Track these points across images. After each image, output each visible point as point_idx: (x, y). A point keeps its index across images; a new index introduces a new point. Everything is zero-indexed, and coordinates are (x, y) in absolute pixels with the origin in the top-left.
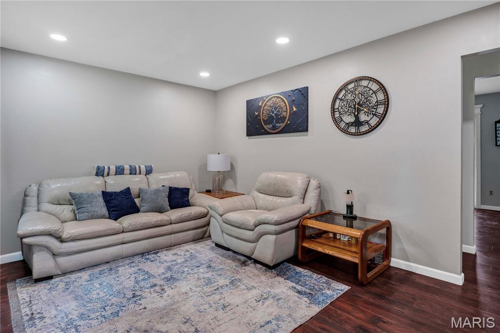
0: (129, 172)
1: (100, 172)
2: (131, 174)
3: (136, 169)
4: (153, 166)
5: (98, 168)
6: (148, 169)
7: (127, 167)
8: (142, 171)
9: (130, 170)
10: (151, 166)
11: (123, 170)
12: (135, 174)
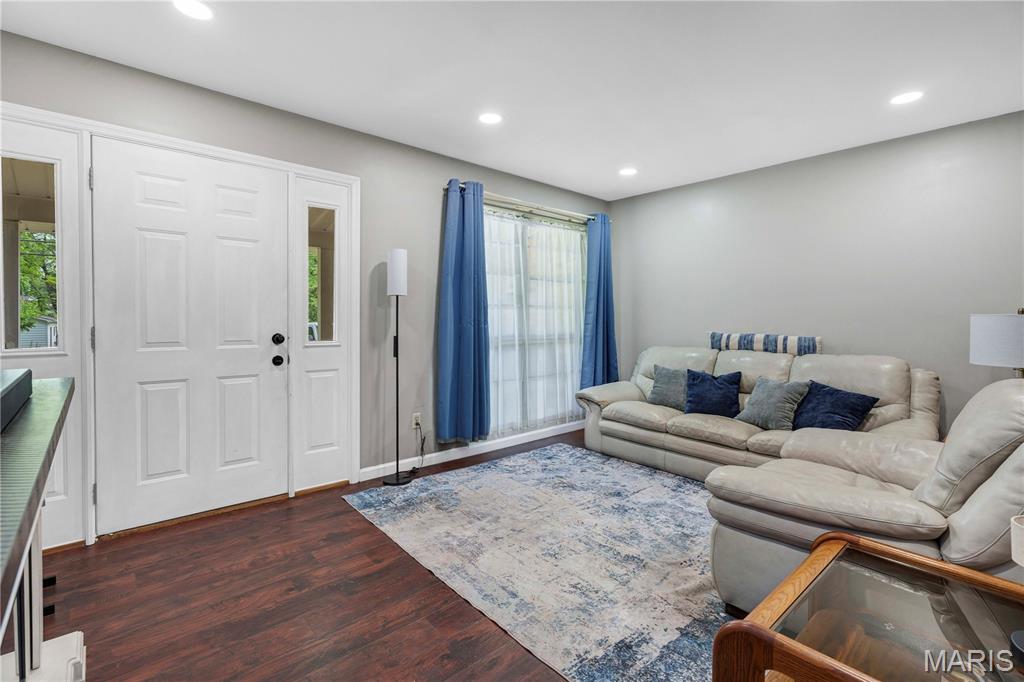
0: (761, 347)
1: (716, 343)
2: (766, 350)
3: (776, 342)
4: (817, 339)
5: (713, 336)
6: (803, 343)
7: (759, 338)
8: (788, 348)
9: (765, 344)
10: (813, 339)
11: (752, 341)
12: (775, 351)
